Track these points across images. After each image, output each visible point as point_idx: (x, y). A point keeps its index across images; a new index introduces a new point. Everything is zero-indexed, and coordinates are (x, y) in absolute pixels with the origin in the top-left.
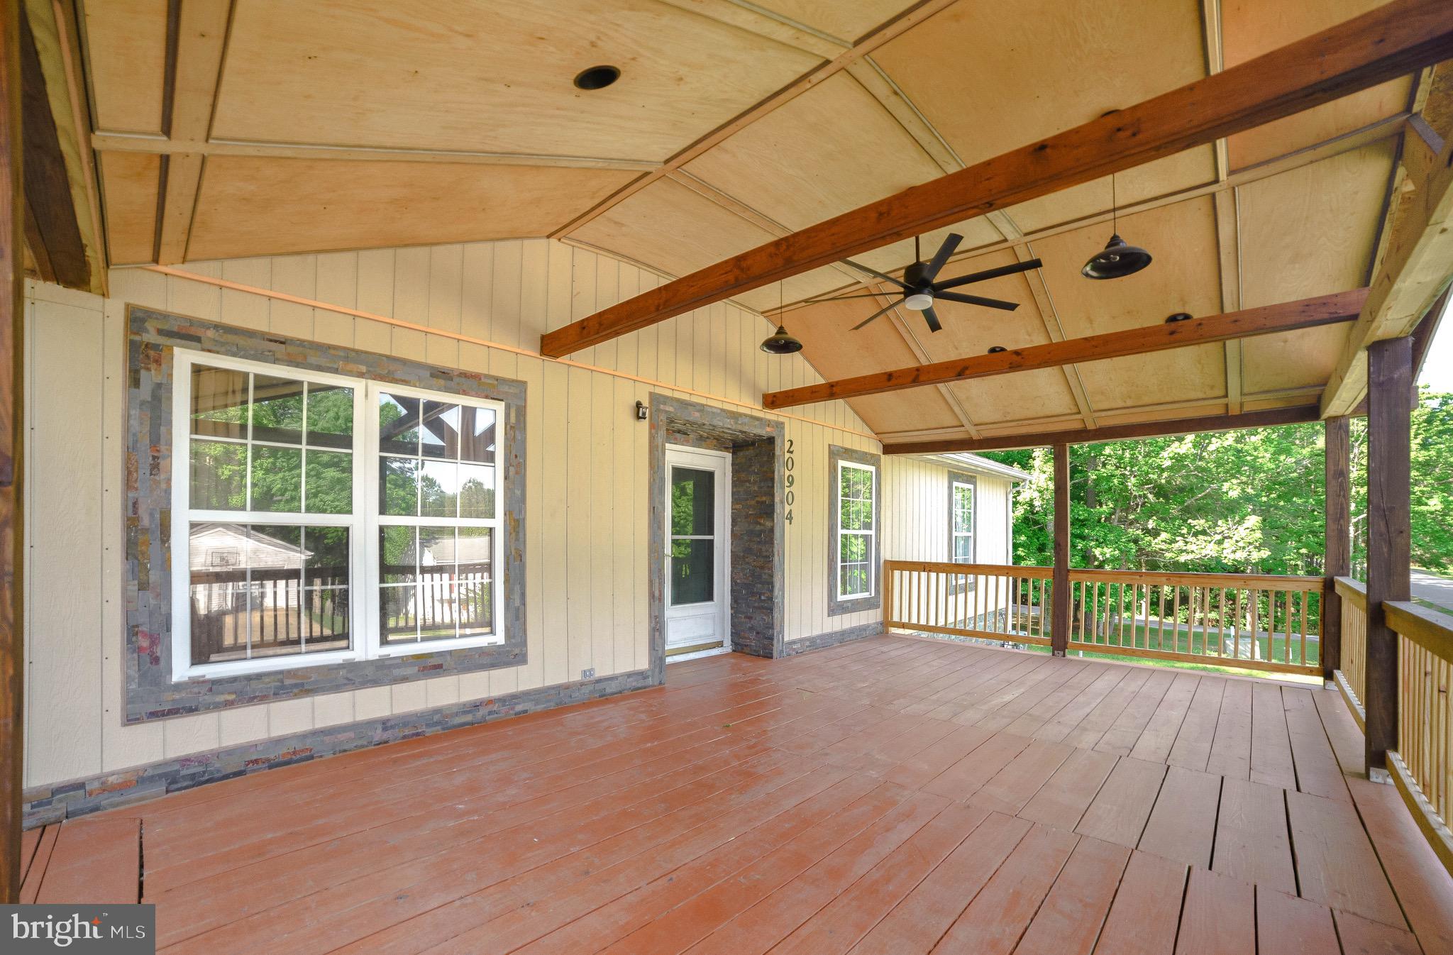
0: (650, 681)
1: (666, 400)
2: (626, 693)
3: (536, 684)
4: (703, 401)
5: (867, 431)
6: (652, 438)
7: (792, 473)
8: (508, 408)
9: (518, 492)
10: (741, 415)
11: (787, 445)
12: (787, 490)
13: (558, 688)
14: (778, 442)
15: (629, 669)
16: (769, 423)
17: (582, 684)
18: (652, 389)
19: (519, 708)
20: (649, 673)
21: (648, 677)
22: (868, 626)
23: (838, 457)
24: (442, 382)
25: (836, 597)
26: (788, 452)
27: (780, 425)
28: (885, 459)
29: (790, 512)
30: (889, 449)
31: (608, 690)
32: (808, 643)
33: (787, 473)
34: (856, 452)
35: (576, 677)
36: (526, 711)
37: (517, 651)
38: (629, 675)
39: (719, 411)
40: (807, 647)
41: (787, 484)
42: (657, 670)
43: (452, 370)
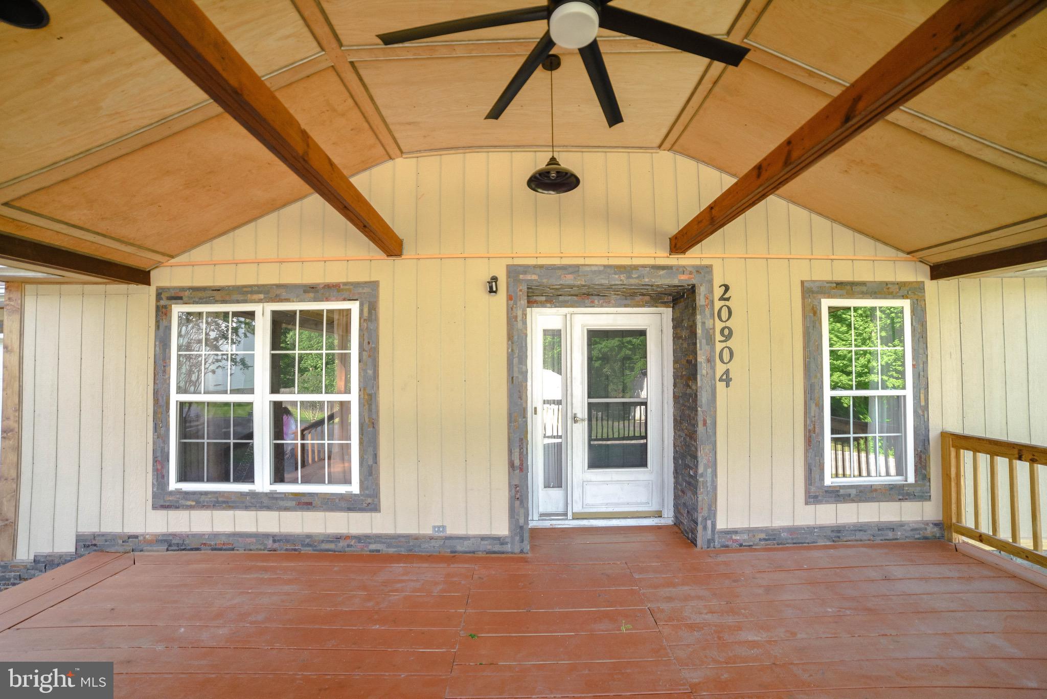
0: (508, 548)
1: (526, 269)
2: (480, 555)
3: (389, 530)
4: (581, 261)
5: (891, 252)
6: (510, 310)
7: (728, 324)
8: (361, 305)
9: (370, 372)
10: (636, 267)
11: (718, 292)
12: (719, 346)
13: (408, 537)
14: (701, 292)
15: (485, 532)
16: (682, 269)
17: (431, 538)
18: (510, 262)
19: (373, 547)
20: (508, 540)
21: (507, 543)
22: (901, 525)
23: (819, 296)
24: (312, 295)
25: (822, 479)
26: (722, 299)
27: (705, 271)
28: (931, 287)
29: (727, 372)
30: (940, 271)
31: (459, 548)
32: (763, 536)
33: (719, 325)
34: (863, 284)
35: (428, 531)
36: (378, 551)
37: (369, 500)
38: (483, 538)
39: (602, 268)
40: (760, 540)
41: (718, 337)
42: (517, 538)
43: (319, 284)
